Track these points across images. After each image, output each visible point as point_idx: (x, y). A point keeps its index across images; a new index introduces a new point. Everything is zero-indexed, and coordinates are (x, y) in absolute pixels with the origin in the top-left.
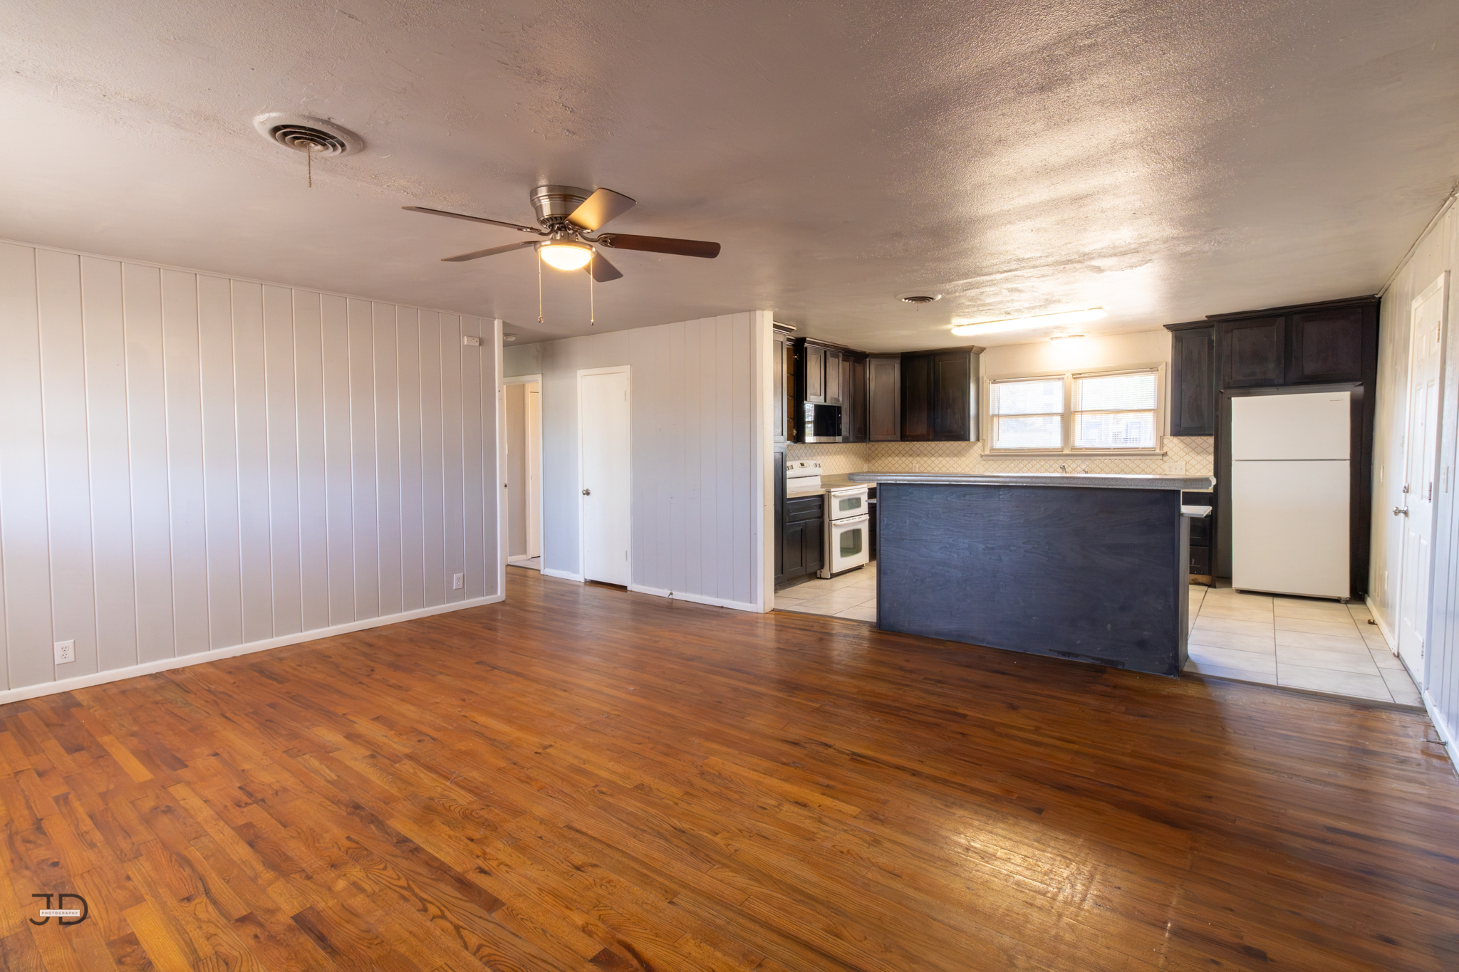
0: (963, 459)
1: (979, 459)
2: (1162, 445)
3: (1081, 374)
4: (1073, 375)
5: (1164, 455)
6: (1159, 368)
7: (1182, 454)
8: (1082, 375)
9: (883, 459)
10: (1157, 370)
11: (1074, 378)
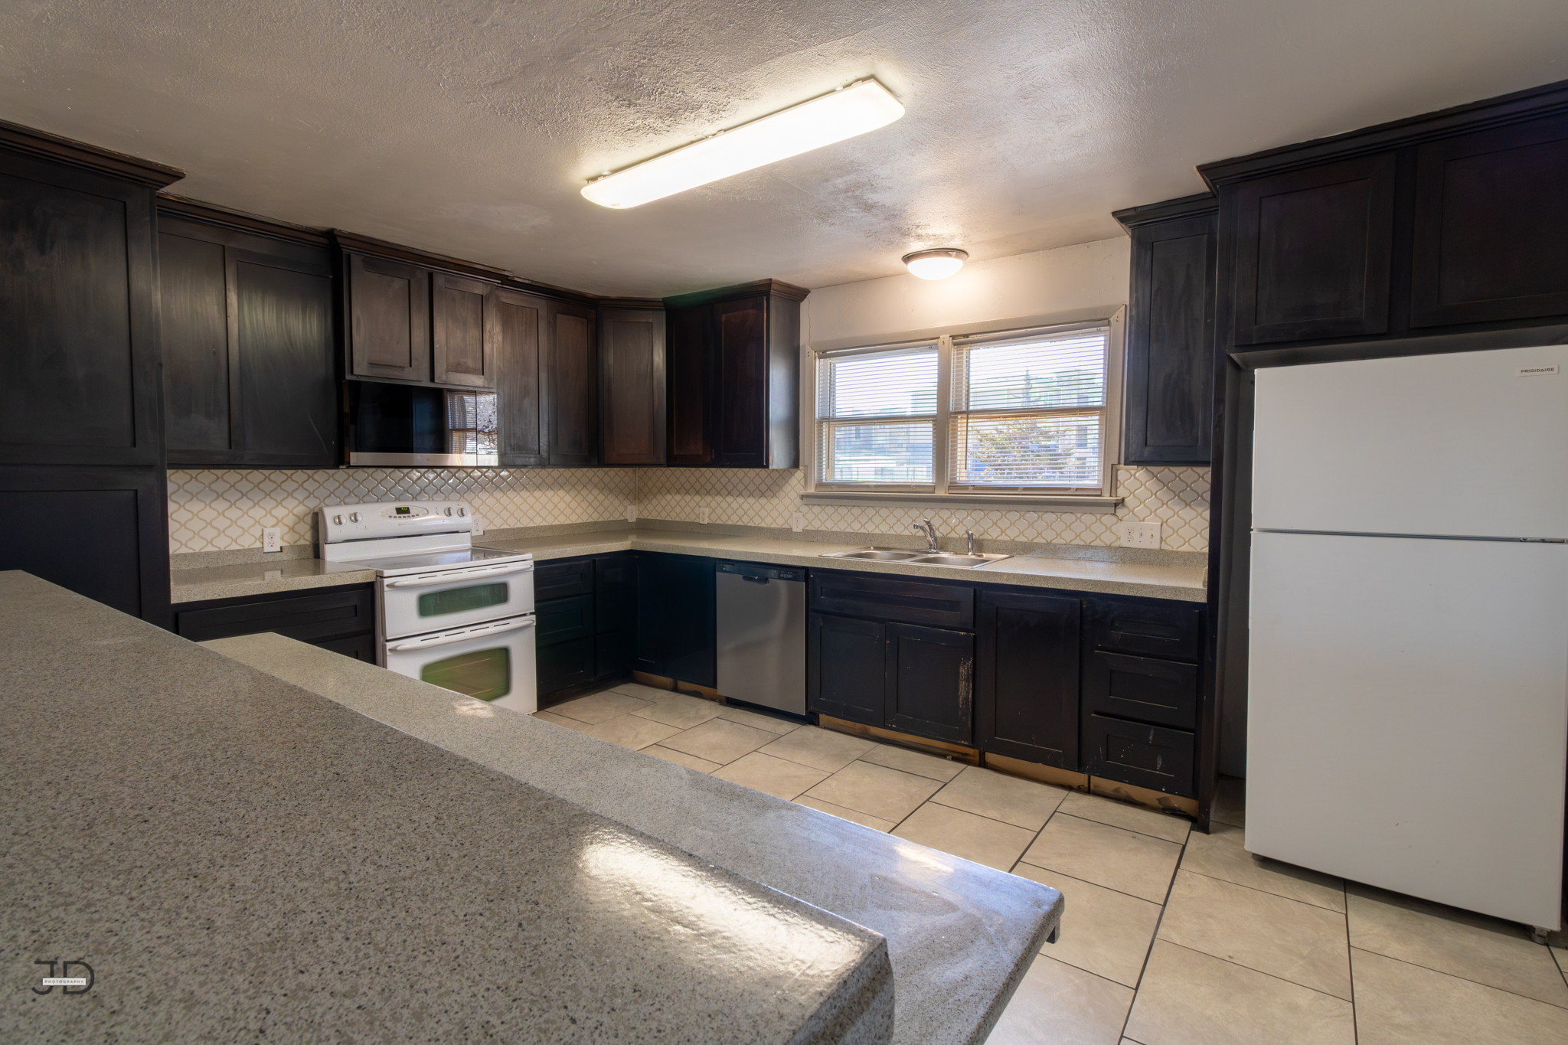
0: (775, 501)
1: (798, 501)
2: (1113, 481)
3: (967, 336)
4: (953, 337)
5: (1119, 503)
6: (1111, 319)
7: (1151, 502)
8: (971, 338)
9: (659, 497)
10: (1109, 324)
11: (955, 344)
